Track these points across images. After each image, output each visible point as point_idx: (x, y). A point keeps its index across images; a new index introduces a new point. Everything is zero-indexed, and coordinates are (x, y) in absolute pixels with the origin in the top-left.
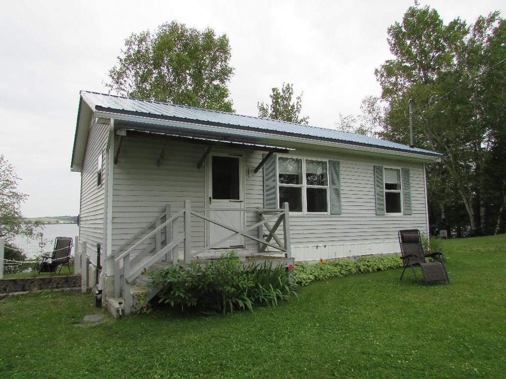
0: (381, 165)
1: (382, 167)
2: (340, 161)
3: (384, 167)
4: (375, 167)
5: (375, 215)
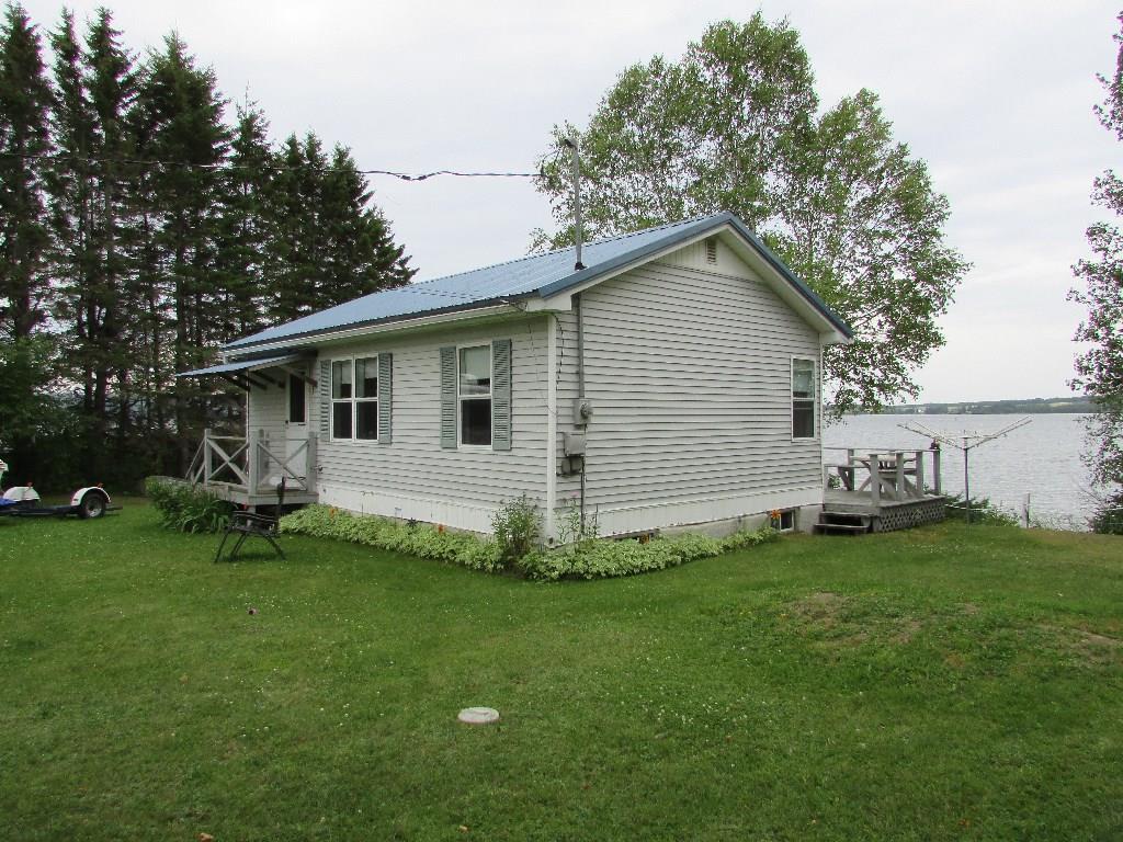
0: (453, 345)
1: (456, 348)
2: (394, 351)
3: (460, 346)
4: (441, 349)
5: (440, 449)
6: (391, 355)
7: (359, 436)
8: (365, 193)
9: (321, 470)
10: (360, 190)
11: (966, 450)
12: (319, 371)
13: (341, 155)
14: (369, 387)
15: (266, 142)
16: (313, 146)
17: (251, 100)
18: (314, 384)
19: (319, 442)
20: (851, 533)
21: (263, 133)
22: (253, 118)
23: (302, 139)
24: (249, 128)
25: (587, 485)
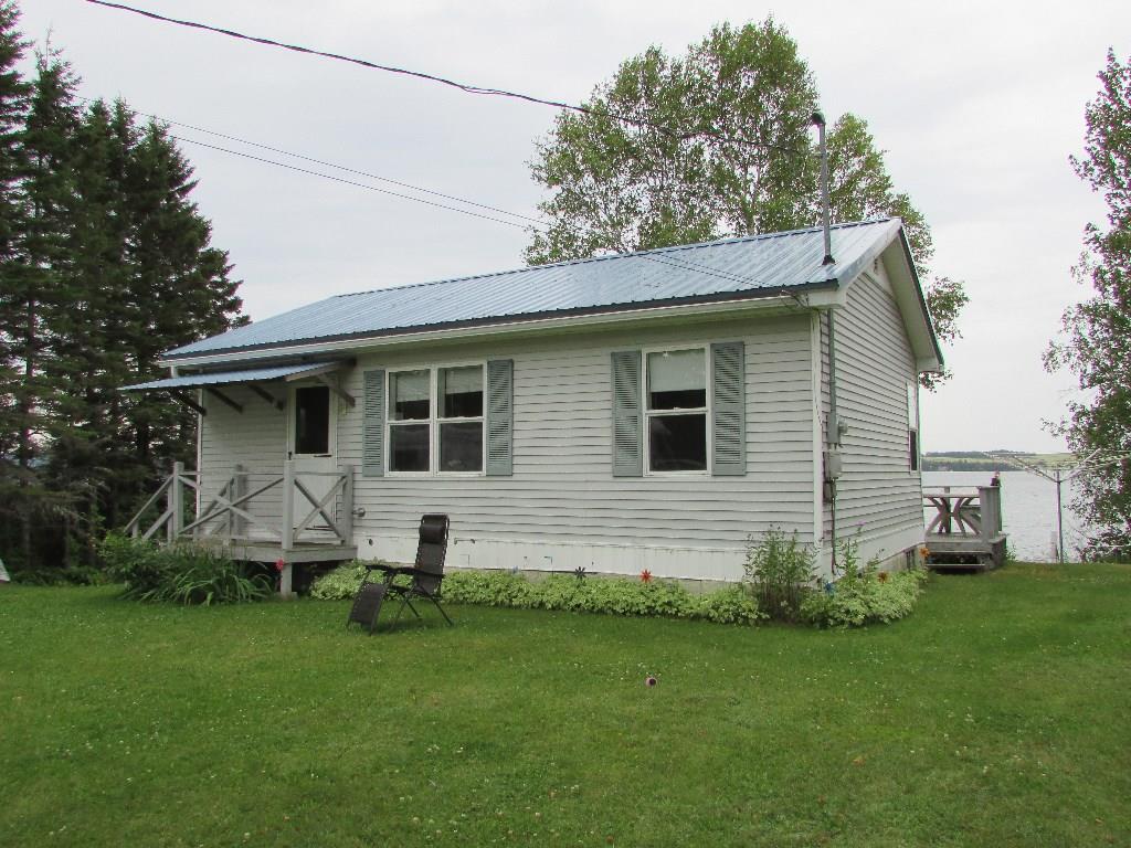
0: (632, 348)
1: (640, 353)
2: (515, 358)
3: (645, 351)
4: (613, 354)
5: (610, 478)
6: (512, 362)
7: (444, 466)
8: (187, 182)
9: (362, 514)
10: (183, 177)
11: (1059, 482)
12: (361, 385)
13: (156, 133)
14: (468, 403)
15: (73, 103)
16: (124, 118)
17: (55, 47)
18: (351, 402)
19: (358, 477)
20: (973, 571)
21: (69, 92)
22: (57, 70)
23: (110, 106)
24: (51, 84)
25: (838, 516)
